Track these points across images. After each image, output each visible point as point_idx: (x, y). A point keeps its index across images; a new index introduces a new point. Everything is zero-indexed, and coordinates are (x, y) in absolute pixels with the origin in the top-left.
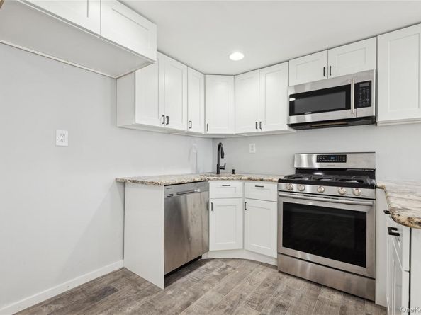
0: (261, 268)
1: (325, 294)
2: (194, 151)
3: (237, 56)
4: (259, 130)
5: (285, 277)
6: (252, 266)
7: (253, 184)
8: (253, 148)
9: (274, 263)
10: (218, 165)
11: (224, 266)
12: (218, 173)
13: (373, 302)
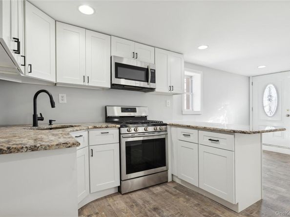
0: (110, 200)
1: (154, 190)
3: (86, 10)
4: (87, 84)
7: (99, 131)
8: (64, 98)
10: (35, 115)
13: (167, 182)
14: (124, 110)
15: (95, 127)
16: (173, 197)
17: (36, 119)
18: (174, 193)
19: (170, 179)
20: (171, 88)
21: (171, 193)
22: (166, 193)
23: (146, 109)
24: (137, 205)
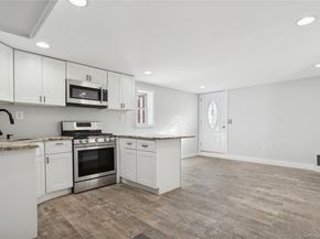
4: (43, 103)
7: (54, 142)
8: (21, 115)
15: (51, 140)
19: (118, 181)
20: (123, 105)
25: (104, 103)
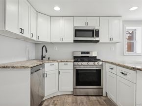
0: (67, 96)
1: (91, 98)
2: (28, 49)
3: (57, 8)
4: (62, 41)
5: (77, 97)
6: (64, 97)
7: (63, 63)
8: (56, 48)
9: (70, 93)
10: (42, 56)
11: (53, 101)
12: (42, 59)
13: (102, 96)
14: (83, 53)
15: (61, 61)
16: (99, 105)
17: (43, 57)
18: (101, 103)
19: (104, 94)
20: (111, 39)
21: (99, 103)
22: (97, 102)
23: (96, 52)
24: (76, 103)
25: (97, 39)
